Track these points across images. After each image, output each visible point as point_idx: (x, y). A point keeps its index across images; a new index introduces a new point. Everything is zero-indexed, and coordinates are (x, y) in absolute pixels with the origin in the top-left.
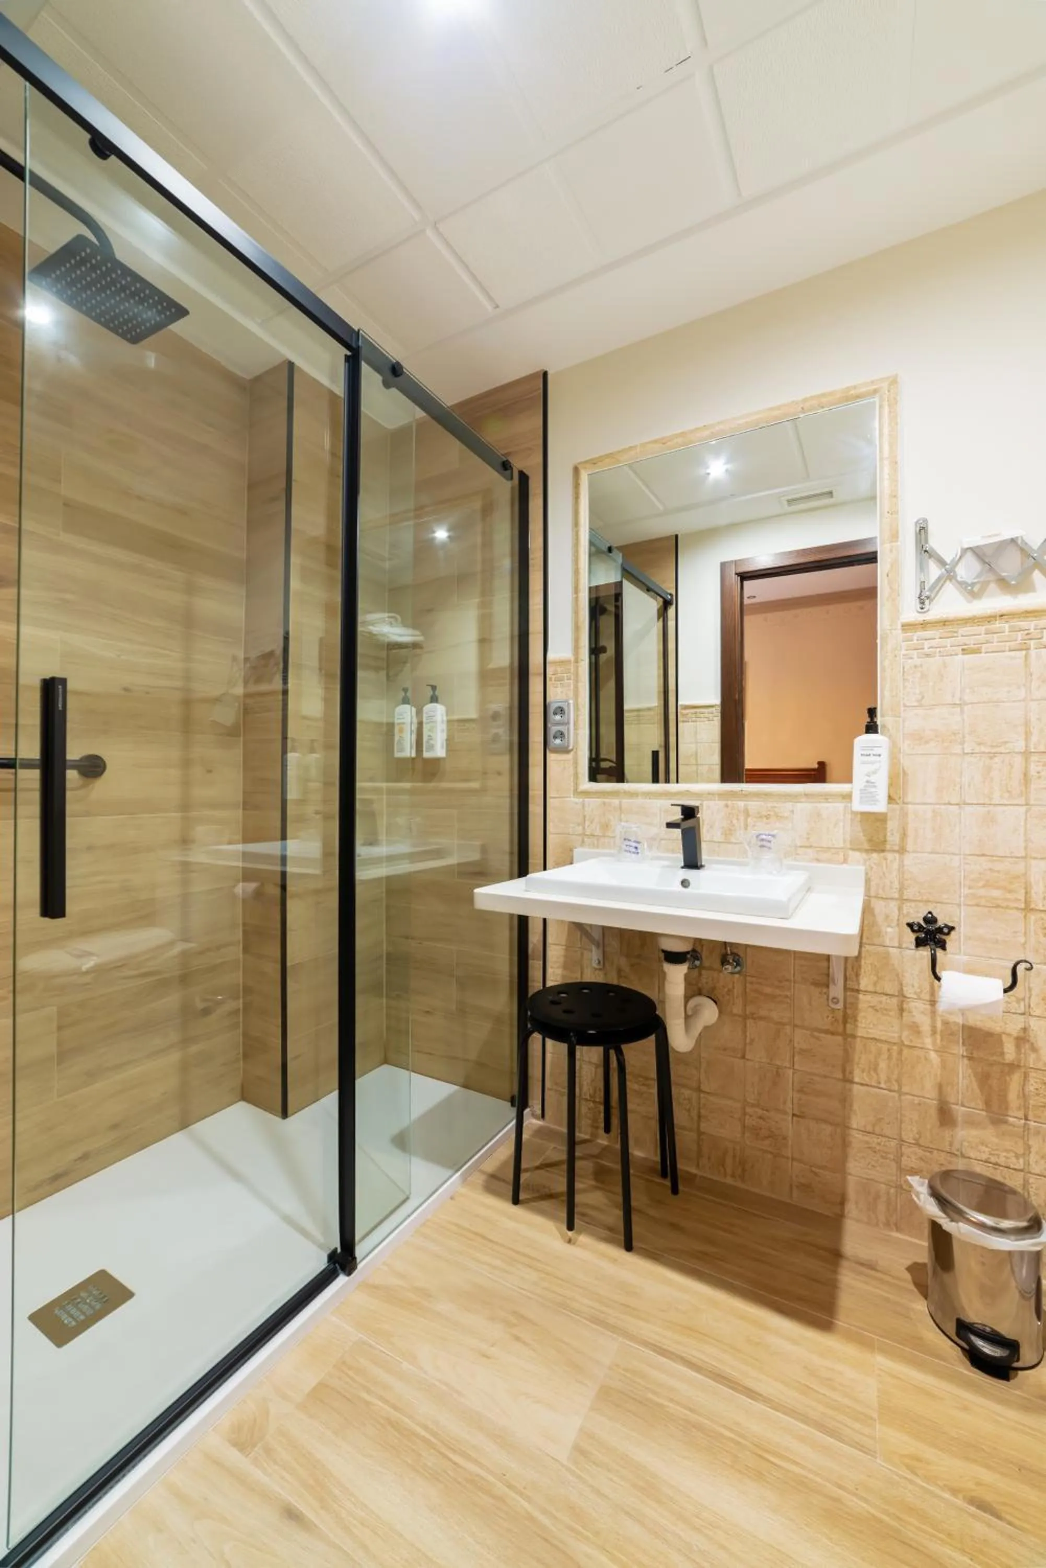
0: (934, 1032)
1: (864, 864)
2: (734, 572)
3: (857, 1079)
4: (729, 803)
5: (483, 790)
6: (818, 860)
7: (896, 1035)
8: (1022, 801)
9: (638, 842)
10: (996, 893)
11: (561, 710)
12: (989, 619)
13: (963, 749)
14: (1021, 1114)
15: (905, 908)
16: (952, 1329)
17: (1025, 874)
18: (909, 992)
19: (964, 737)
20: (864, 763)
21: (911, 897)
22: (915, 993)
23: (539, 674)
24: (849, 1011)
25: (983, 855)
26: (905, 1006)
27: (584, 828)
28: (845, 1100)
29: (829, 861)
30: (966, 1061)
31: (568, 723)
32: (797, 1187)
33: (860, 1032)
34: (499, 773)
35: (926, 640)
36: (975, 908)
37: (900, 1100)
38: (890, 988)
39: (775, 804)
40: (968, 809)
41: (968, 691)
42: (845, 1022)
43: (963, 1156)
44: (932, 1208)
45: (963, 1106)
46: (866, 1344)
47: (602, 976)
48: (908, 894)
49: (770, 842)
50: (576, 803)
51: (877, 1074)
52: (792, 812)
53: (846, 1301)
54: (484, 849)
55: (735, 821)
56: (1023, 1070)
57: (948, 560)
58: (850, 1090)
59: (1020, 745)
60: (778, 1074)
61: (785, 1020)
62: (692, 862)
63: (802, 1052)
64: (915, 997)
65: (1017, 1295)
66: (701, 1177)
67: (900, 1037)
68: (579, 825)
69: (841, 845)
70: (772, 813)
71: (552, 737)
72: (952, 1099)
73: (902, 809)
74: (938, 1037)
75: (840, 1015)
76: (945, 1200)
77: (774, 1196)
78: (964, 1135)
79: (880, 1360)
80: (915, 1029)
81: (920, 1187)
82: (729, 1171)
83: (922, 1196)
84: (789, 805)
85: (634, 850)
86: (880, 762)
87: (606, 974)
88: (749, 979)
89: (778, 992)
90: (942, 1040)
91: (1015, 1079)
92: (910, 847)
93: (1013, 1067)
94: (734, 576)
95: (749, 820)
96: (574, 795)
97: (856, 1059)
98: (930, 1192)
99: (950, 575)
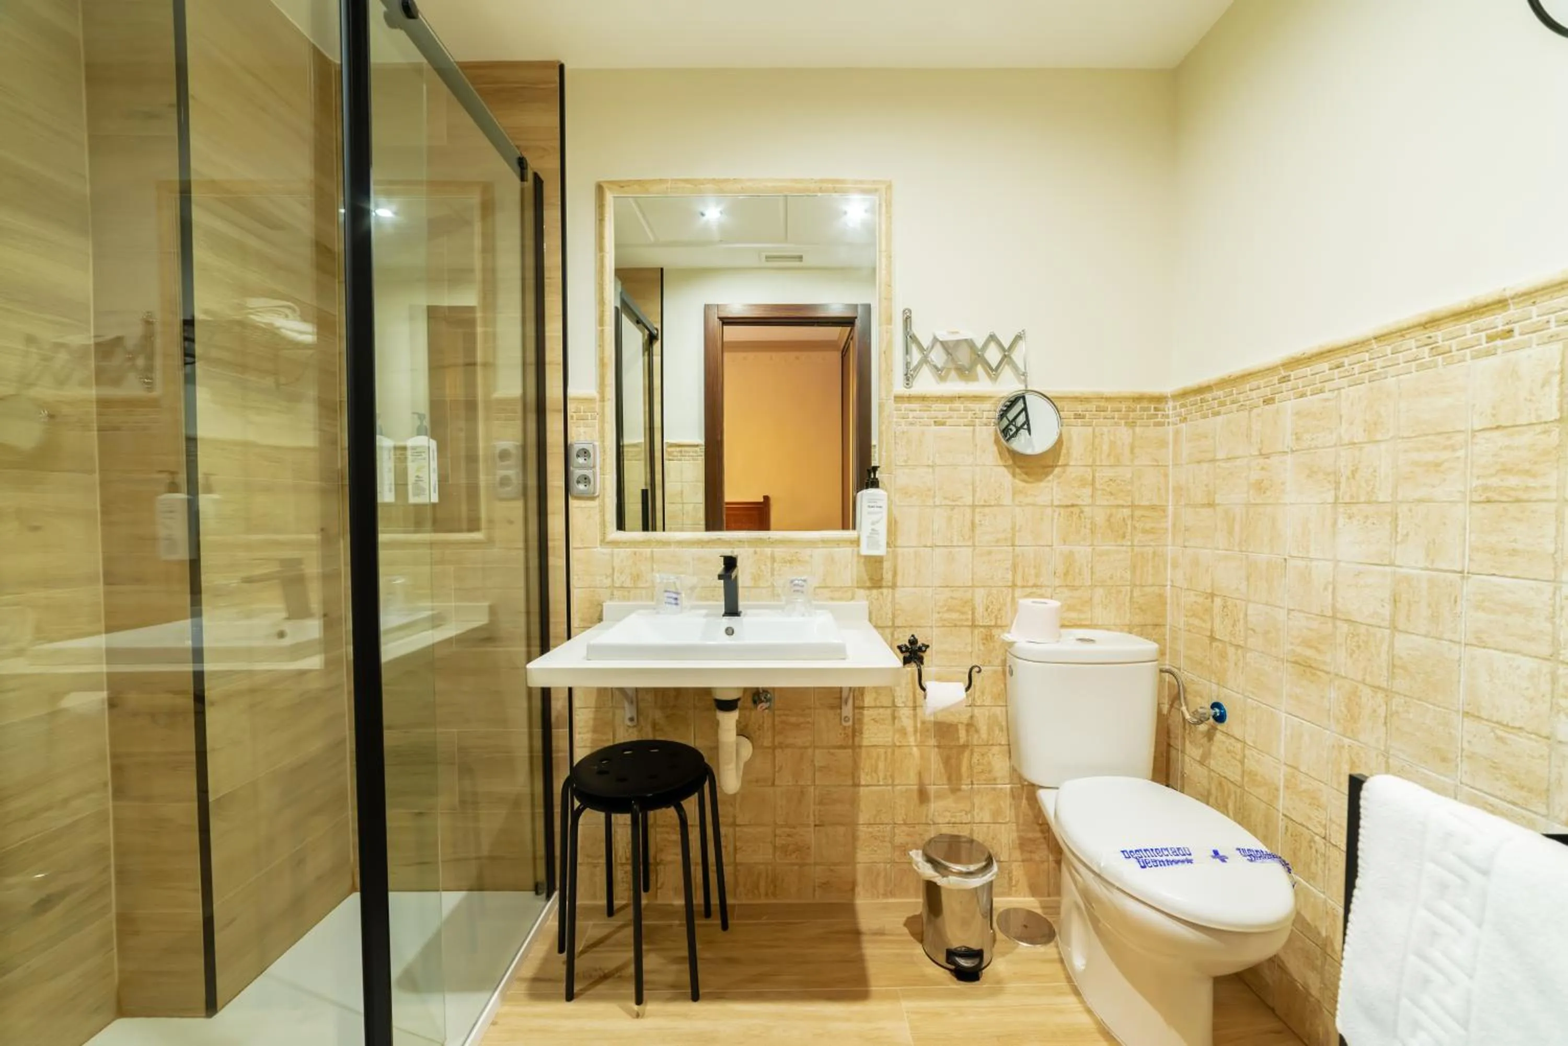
0: (915, 731)
1: (867, 599)
2: (716, 316)
3: (863, 782)
4: (758, 550)
5: (490, 542)
6: (832, 599)
7: (890, 739)
8: (970, 543)
9: (678, 593)
10: (955, 616)
11: (585, 453)
12: (952, 399)
13: (934, 502)
14: (969, 781)
15: (896, 633)
16: (942, 959)
17: (972, 600)
18: (899, 703)
19: (935, 493)
20: (869, 513)
21: (900, 625)
22: (903, 702)
23: (559, 411)
24: (857, 726)
25: (947, 586)
26: (896, 714)
27: (613, 580)
28: (854, 802)
29: (841, 599)
30: (936, 749)
31: (594, 467)
32: (819, 887)
33: (865, 742)
34: (511, 522)
35: (911, 411)
36: (943, 629)
37: (893, 791)
38: (886, 702)
39: (797, 550)
40: (937, 550)
41: (937, 455)
42: (854, 736)
43: (934, 824)
44: (928, 872)
45: (934, 785)
46: (894, 997)
47: (636, 733)
48: (898, 622)
49: (802, 586)
50: (604, 554)
51: (877, 774)
52: (811, 556)
53: (873, 968)
54: (492, 610)
55: (763, 567)
56: (970, 748)
57: (925, 347)
58: (858, 793)
59: (968, 500)
60: (802, 792)
61: (808, 744)
62: (732, 610)
63: (821, 769)
64: (903, 705)
65: (981, 917)
66: (738, 905)
67: (893, 740)
68: (607, 577)
69: (850, 584)
70: (794, 558)
71: (575, 482)
72: (927, 782)
73: (893, 552)
74: (918, 734)
75: (849, 732)
76: (936, 861)
77: (803, 901)
78: (934, 806)
79: (906, 1005)
80: (903, 732)
81: (917, 856)
82: (762, 890)
83: (920, 865)
84: (808, 551)
85: (673, 601)
86: (881, 512)
87: (640, 731)
88: (777, 712)
89: (801, 720)
90: (921, 735)
91: (967, 754)
92: (899, 584)
93: (965, 746)
94: (717, 320)
95: (775, 565)
96: (601, 545)
97: (862, 765)
98: (925, 858)
99: (925, 360)
